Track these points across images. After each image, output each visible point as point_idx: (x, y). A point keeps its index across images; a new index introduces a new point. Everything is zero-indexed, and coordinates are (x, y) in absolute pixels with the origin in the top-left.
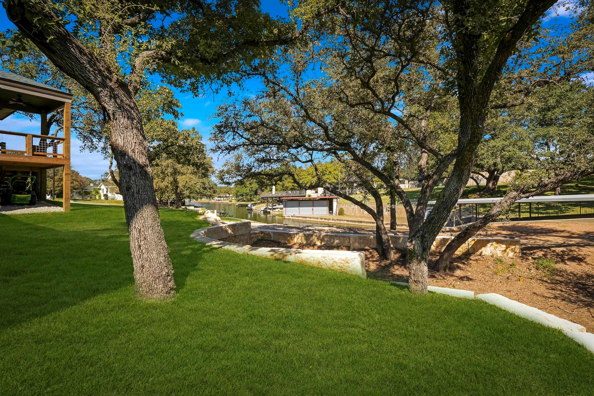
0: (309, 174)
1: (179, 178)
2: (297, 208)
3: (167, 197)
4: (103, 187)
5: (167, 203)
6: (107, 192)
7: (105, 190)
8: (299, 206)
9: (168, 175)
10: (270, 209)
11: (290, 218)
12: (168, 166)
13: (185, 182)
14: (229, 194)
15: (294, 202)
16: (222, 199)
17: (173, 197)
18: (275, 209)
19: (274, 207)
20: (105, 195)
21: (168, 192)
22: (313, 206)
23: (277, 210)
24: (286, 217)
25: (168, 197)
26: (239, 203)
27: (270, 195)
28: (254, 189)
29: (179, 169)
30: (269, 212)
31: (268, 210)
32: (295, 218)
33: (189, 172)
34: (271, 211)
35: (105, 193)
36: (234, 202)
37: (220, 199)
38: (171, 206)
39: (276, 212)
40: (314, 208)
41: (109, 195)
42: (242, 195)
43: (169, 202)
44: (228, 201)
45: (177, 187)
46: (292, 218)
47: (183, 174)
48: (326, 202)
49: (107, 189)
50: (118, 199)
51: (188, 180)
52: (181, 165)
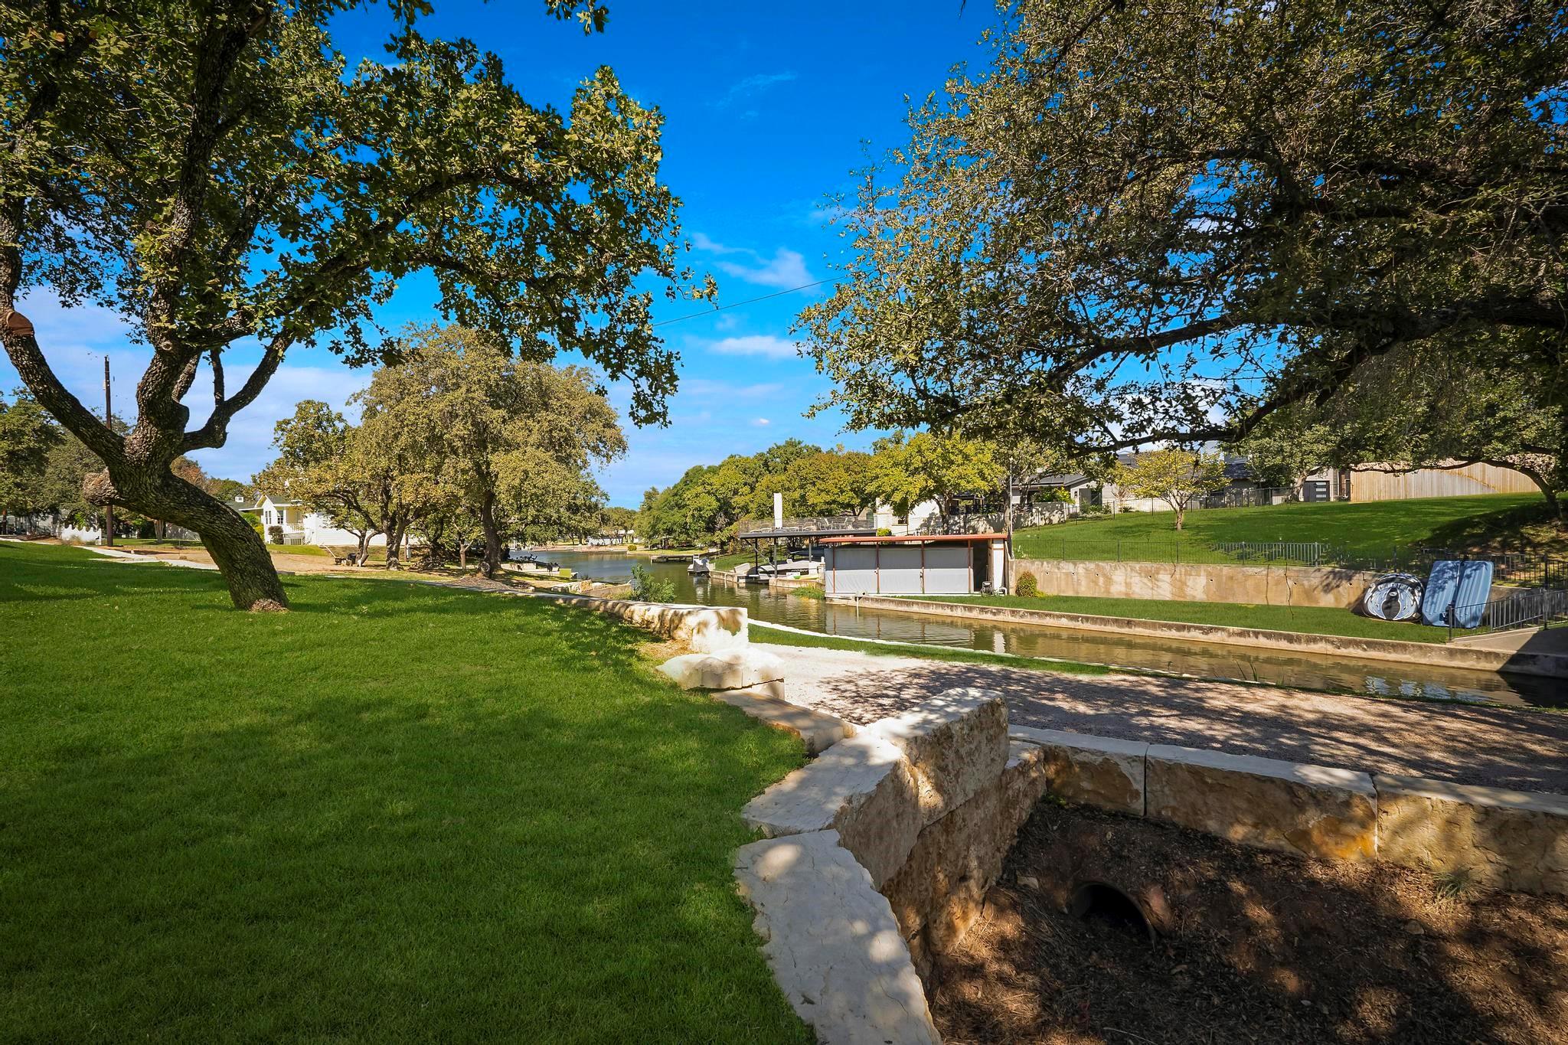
0: (896, 465)
1: (498, 461)
2: (871, 572)
3: (455, 537)
4: (268, 506)
5: (458, 553)
6: (280, 520)
7: (275, 515)
8: (878, 565)
9: (455, 452)
10: (769, 573)
11: (852, 602)
12: (453, 415)
13: (520, 475)
14: (626, 529)
15: (862, 553)
16: (607, 541)
17: (473, 536)
18: (783, 572)
19: (781, 567)
20: (272, 530)
21: (458, 517)
22: (923, 565)
23: (790, 576)
24: (836, 602)
25: (460, 534)
26: (656, 554)
27: (768, 531)
28: (707, 514)
29: (495, 427)
30: (766, 583)
31: (763, 577)
32: (868, 604)
33: (534, 438)
34: (772, 580)
35: (275, 523)
36: (641, 550)
37: (601, 541)
38: (468, 562)
39: (789, 582)
40: (927, 571)
41: (287, 529)
42: (669, 531)
43: (462, 550)
44: (624, 548)
45: (491, 498)
46: (857, 604)
47: (509, 446)
48: (966, 553)
49: (281, 512)
50: (313, 543)
51: (530, 466)
52: (503, 412)
